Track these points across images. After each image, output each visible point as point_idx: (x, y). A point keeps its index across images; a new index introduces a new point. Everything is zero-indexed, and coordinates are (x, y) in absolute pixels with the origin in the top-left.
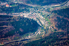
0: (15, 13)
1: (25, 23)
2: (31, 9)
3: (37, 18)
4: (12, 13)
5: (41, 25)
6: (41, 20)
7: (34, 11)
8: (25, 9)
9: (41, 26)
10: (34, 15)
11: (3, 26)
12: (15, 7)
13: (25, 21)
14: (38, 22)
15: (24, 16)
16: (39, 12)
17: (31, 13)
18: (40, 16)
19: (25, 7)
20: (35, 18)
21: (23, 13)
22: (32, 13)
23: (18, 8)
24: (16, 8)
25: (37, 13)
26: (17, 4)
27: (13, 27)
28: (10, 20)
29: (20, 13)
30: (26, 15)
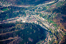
0: (10, 18)
2: (26, 11)
3: (38, 21)
4: (6, 19)
5: (47, 30)
6: (43, 23)
7: (30, 13)
8: (19, 12)
10: (33, 18)
11: (9, 39)
12: (8, 11)
14: (41, 25)
15: (21, 21)
17: (28, 16)
19: (19, 9)
20: (36, 21)
21: (19, 17)
23: (12, 12)
24: (10, 13)
25: (34, 15)
26: (9, 7)
27: (20, 37)
29: (16, 18)
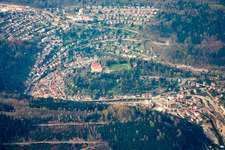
1: (154, 129)
2: (184, 80)
3: (204, 116)
4: (111, 94)
5: (216, 142)
6: (218, 122)
7: (194, 87)
8: (161, 79)
9: (214, 146)
10: (194, 105)
12: (126, 72)
13: (152, 124)
14: (206, 128)
15: (155, 106)
16: (214, 93)
17: (182, 96)
18: (216, 107)
19: (163, 71)
20: (196, 114)
22: (189, 94)
23: (137, 75)
24: (128, 77)
25: (205, 95)
26: (132, 60)
27: (106, 144)
28: (96, 118)
30: (162, 103)
